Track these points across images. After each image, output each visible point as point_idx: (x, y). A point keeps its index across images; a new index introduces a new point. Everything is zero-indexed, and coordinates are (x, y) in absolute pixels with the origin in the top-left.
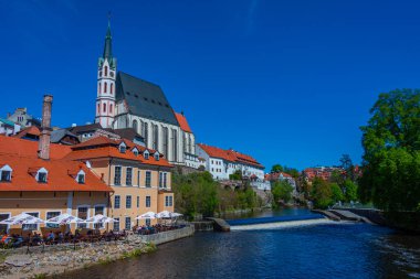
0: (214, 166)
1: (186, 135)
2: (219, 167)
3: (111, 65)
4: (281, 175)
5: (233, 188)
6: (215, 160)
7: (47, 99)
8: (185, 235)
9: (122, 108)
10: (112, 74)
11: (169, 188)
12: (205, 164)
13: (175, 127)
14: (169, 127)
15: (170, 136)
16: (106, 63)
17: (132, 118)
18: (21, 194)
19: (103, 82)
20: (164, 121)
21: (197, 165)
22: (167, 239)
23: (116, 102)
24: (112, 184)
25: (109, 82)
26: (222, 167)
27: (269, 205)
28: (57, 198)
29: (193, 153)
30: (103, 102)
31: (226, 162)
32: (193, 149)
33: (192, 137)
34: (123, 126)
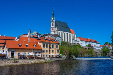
0: (82, 43)
1: (74, 35)
2: (83, 43)
3: (54, 19)
4: (107, 45)
5: (87, 49)
6: (82, 41)
7: (29, 30)
8: (62, 59)
9: (56, 29)
10: (54, 21)
11: (59, 48)
12: (79, 42)
13: (70, 33)
14: (68, 33)
15: (69, 35)
16: (53, 19)
17: (58, 31)
18: (23, 49)
19: (52, 23)
20: (67, 32)
21: (77, 43)
22: (56, 60)
23: (55, 28)
24: (43, 47)
25: (53, 23)
26: (84, 43)
27: (100, 54)
28: (30, 50)
29: (76, 39)
30: (52, 28)
31: (86, 42)
32: (76, 38)
33: (75, 35)
34: (56, 33)
